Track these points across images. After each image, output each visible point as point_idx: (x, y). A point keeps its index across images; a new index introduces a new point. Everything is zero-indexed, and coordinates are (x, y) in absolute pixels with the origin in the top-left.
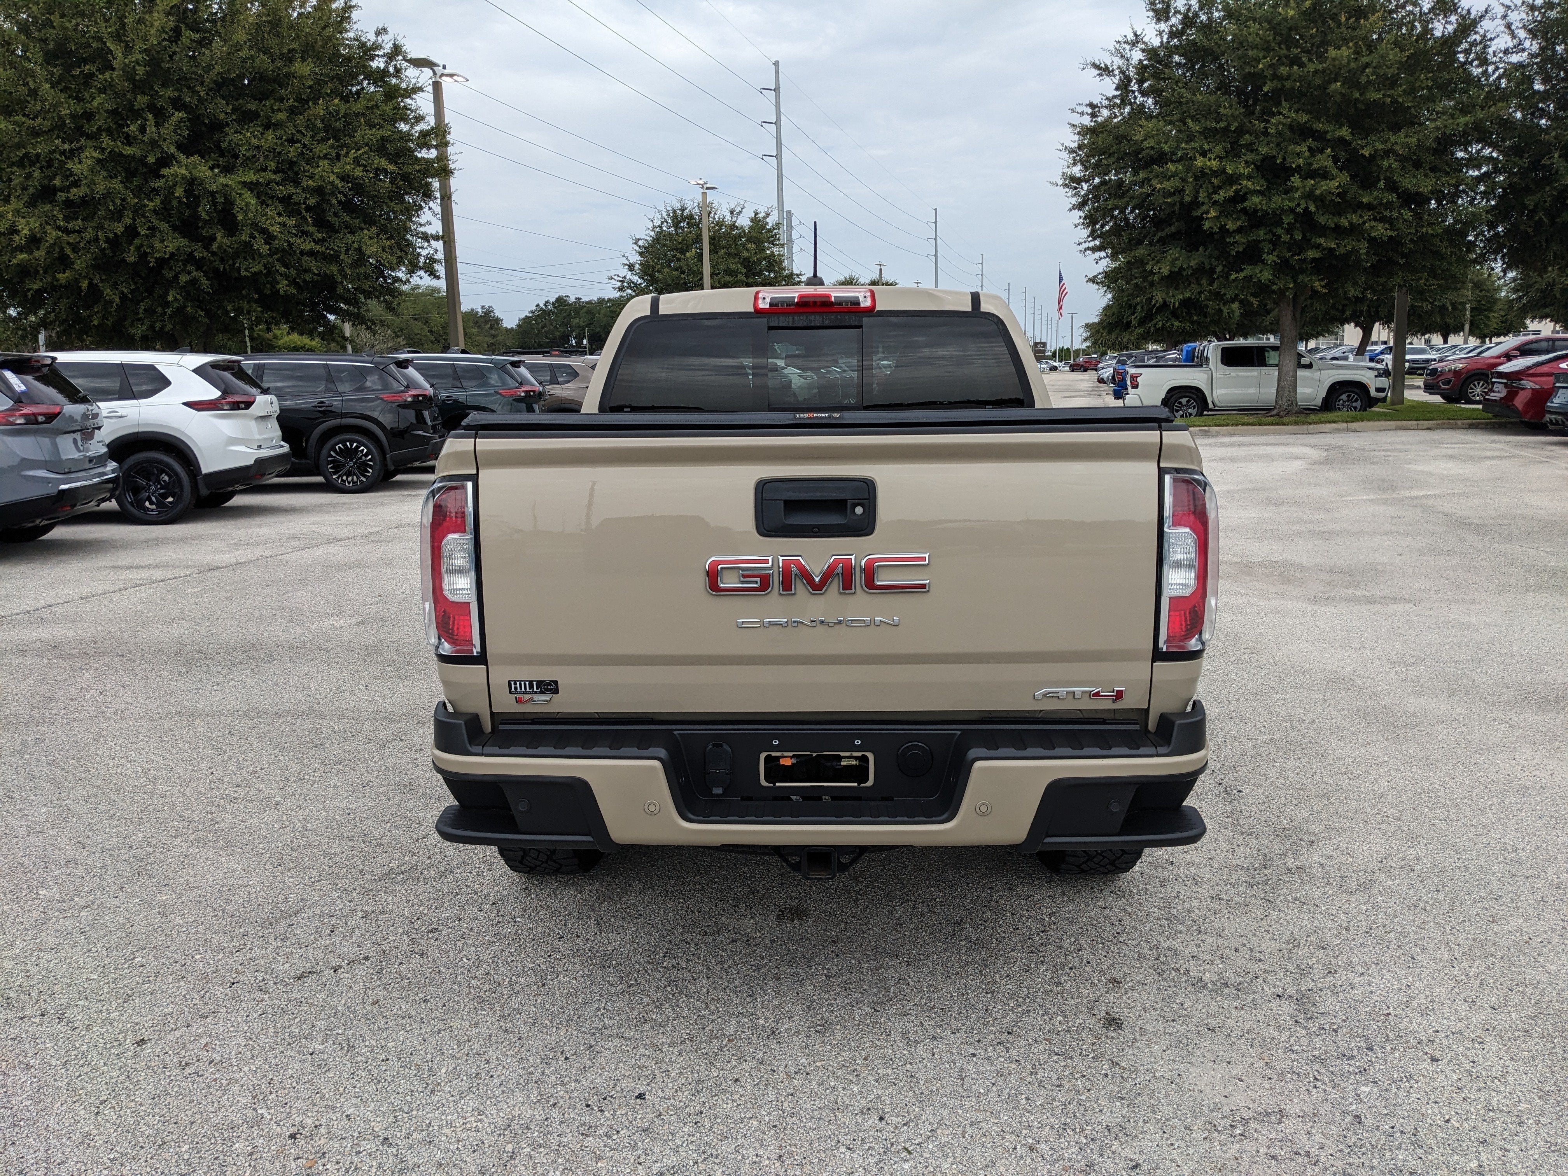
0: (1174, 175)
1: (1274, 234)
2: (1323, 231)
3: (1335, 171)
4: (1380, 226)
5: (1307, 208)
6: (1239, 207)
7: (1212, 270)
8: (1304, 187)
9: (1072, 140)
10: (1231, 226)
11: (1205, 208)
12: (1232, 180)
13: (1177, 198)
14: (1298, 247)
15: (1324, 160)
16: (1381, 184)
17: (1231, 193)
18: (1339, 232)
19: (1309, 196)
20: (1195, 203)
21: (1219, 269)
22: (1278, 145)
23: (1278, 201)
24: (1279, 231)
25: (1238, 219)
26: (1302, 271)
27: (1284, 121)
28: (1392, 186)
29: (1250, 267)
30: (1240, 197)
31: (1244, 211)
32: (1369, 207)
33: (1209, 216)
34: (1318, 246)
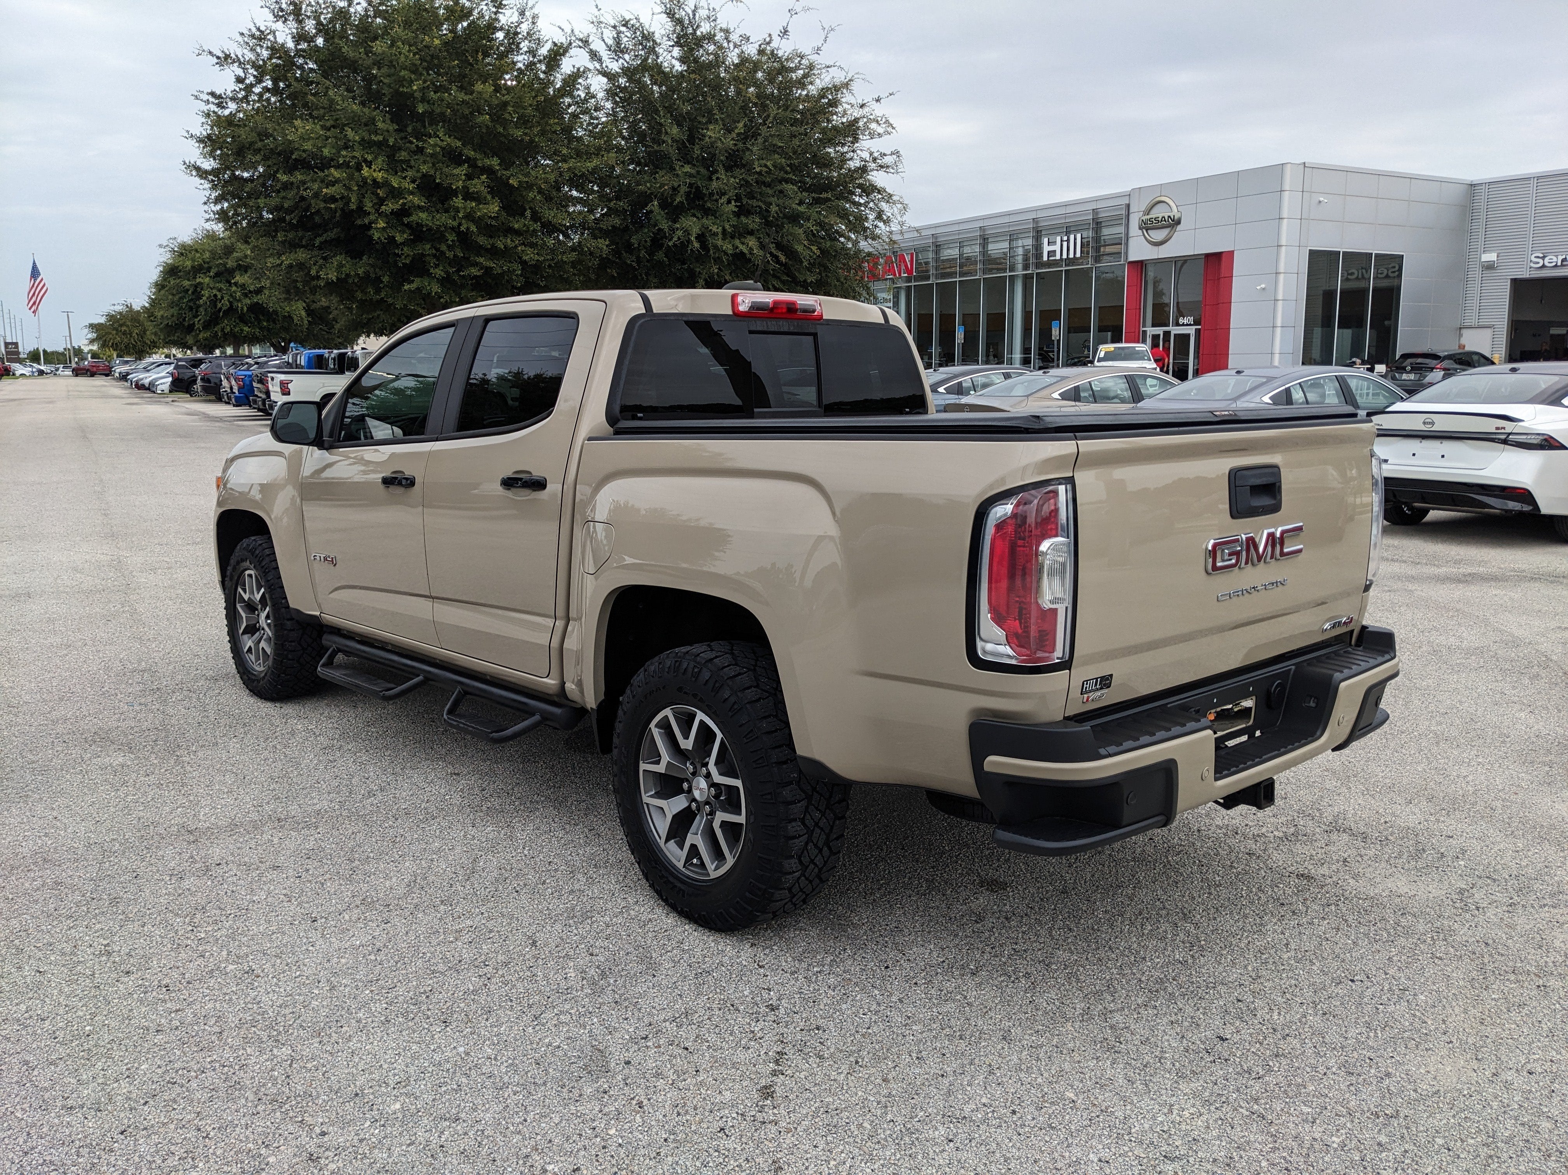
0: (337, 181)
1: (437, 250)
2: (480, 250)
3: (489, 197)
4: (529, 250)
5: (468, 229)
6: (406, 220)
7: (378, 280)
8: (465, 208)
9: (201, 128)
10: (399, 238)
11: (372, 217)
12: (395, 193)
13: (340, 204)
14: (459, 263)
15: (479, 185)
16: (528, 213)
17: (397, 207)
18: (493, 252)
19: (469, 217)
20: (361, 211)
21: (386, 279)
22: (434, 165)
23: (443, 219)
24: (444, 248)
25: (404, 232)
26: (462, 286)
27: (439, 142)
28: (536, 217)
29: (419, 279)
30: (404, 212)
31: (409, 226)
32: (518, 233)
33: (379, 226)
34: (476, 264)
